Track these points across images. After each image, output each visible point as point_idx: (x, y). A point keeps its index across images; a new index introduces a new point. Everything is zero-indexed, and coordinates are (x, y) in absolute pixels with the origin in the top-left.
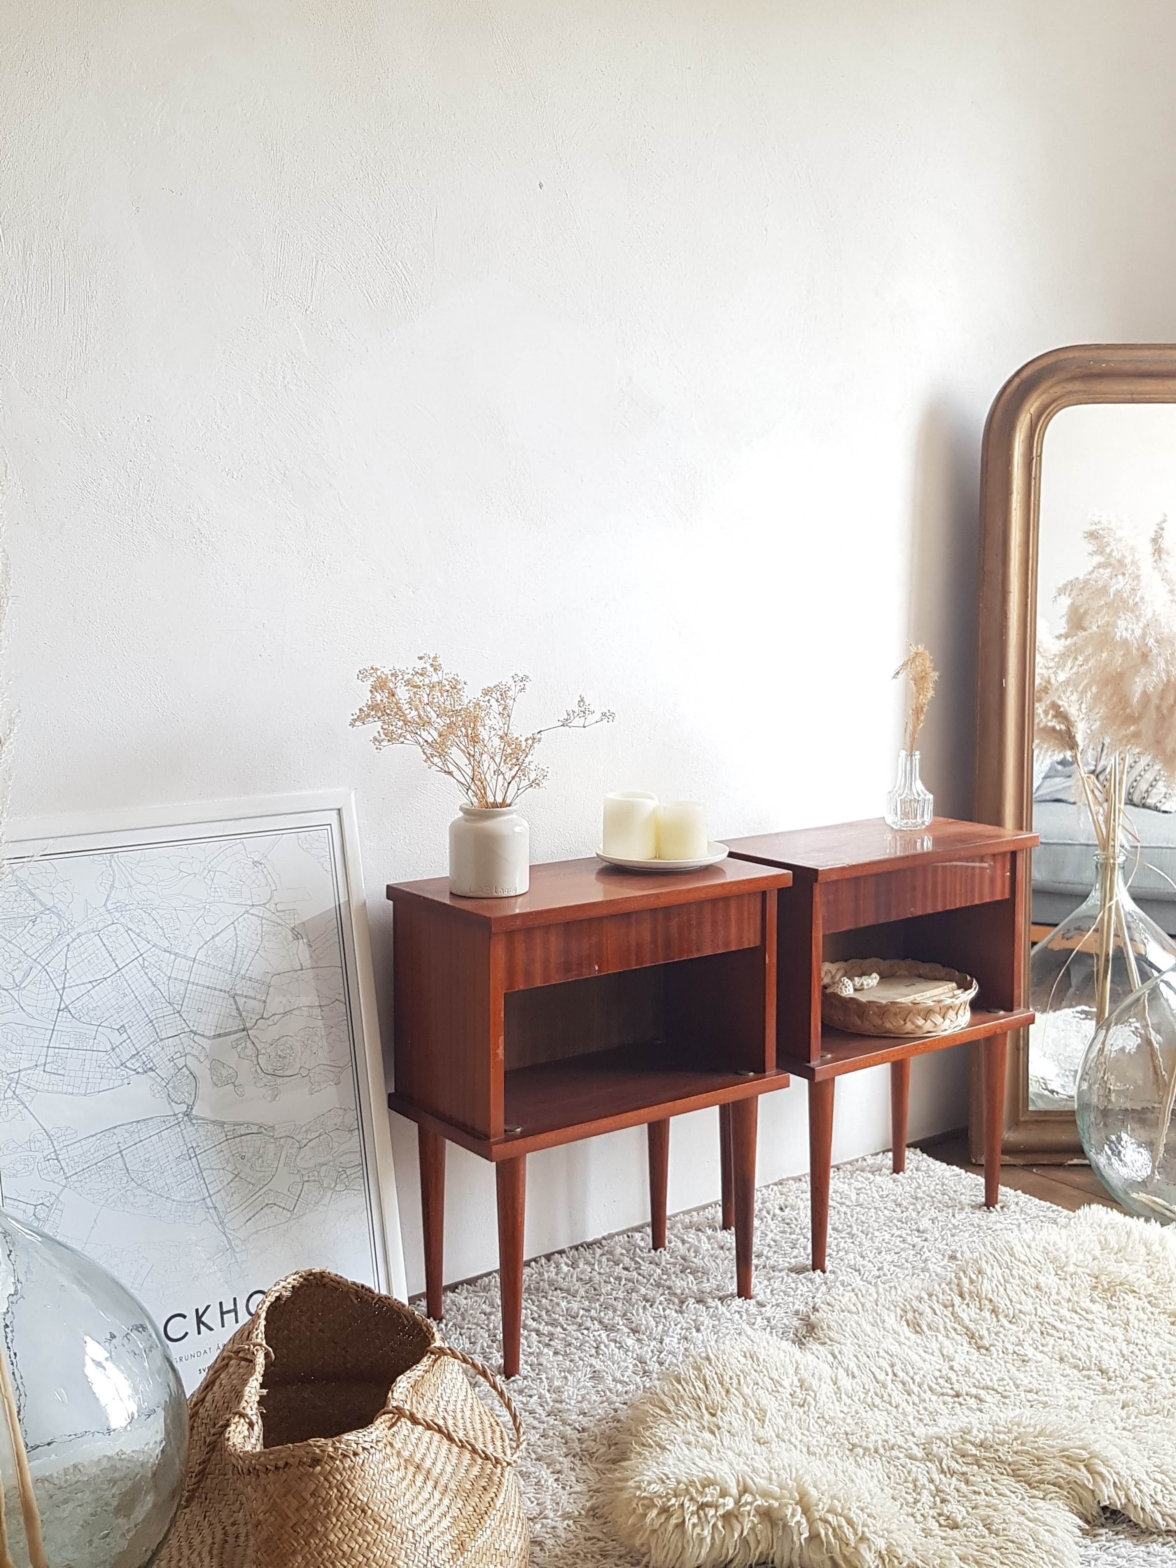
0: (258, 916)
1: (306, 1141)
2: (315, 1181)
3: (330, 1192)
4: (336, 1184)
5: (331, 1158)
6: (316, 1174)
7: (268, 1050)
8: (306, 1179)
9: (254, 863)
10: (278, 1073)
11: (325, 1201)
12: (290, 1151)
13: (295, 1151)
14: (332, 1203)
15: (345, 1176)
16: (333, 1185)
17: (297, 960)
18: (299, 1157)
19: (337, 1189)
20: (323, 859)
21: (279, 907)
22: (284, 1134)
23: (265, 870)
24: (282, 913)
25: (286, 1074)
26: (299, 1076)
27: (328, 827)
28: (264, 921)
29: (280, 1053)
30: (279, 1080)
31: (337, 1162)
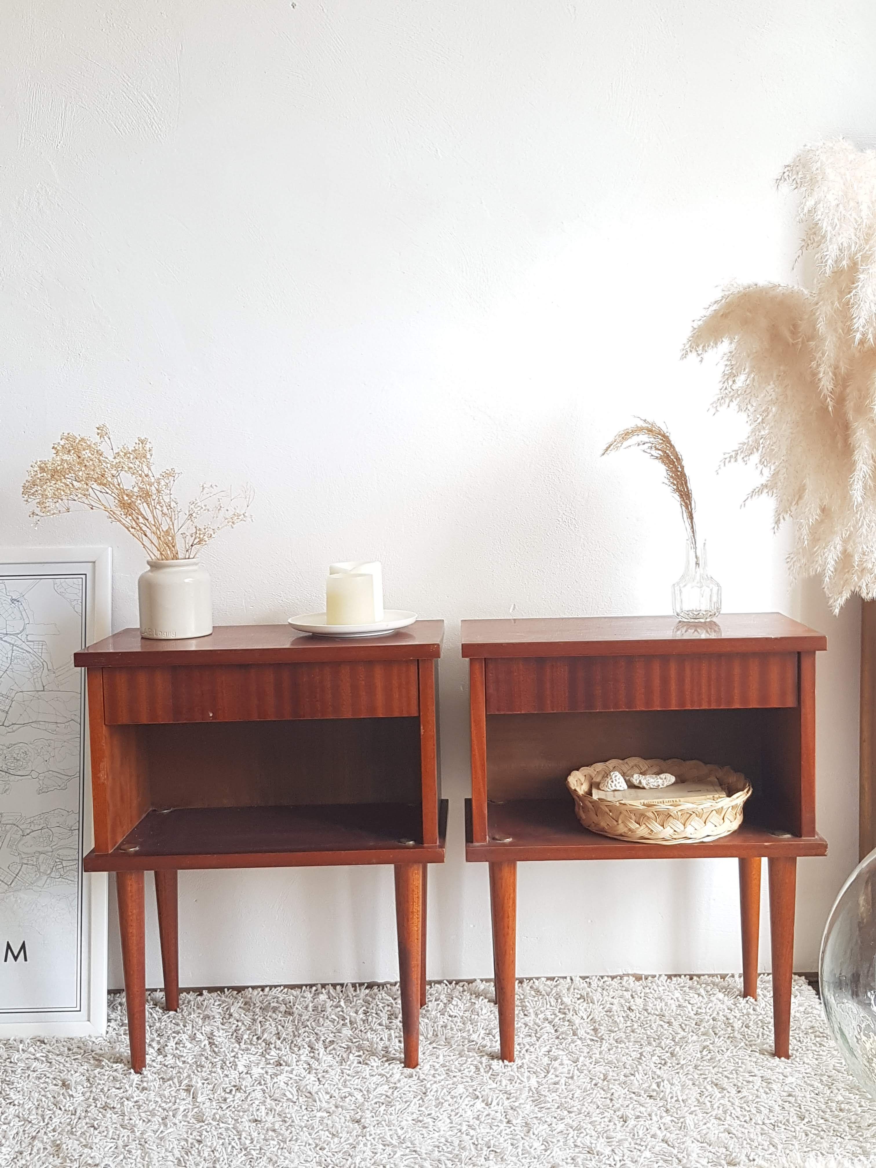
0: (10, 643)
1: (28, 831)
2: (33, 865)
3: (46, 877)
4: (52, 872)
5: (49, 849)
6: (35, 860)
7: (5, 752)
8: (25, 862)
9: (13, 600)
10: (11, 771)
11: (40, 883)
12: (14, 836)
13: (18, 837)
14: (46, 886)
15: (61, 866)
16: (49, 872)
17: (40, 683)
18: (22, 842)
19: (53, 875)
20: (75, 602)
21: (29, 638)
22: (10, 822)
23: (21, 607)
24: (32, 643)
25: (19, 773)
26: (30, 777)
27: (84, 577)
28: (14, 647)
29: (15, 756)
30: (12, 778)
31: (55, 854)
